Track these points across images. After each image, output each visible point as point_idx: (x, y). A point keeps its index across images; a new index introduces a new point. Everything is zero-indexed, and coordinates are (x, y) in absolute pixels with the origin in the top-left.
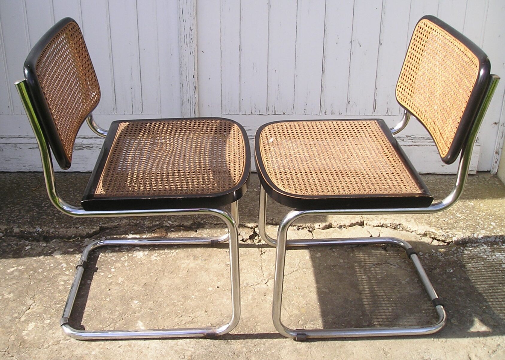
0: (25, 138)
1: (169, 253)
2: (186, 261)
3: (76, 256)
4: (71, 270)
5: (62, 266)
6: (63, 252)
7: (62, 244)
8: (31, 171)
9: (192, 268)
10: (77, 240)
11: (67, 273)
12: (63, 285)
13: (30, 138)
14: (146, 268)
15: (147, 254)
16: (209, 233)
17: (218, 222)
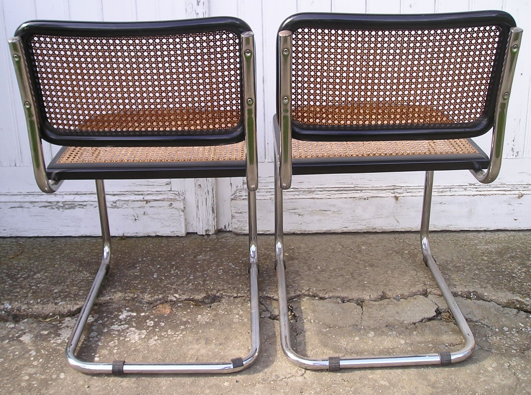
0: (5, 195)
1: (172, 335)
2: (195, 346)
3: (50, 341)
4: (41, 360)
5: (31, 354)
6: (34, 335)
7: (35, 325)
8: (13, 235)
9: (202, 356)
10: (56, 320)
11: (35, 363)
12: (27, 380)
13: (11, 195)
14: (141, 356)
15: (145, 338)
16: (226, 309)
17: (239, 295)
